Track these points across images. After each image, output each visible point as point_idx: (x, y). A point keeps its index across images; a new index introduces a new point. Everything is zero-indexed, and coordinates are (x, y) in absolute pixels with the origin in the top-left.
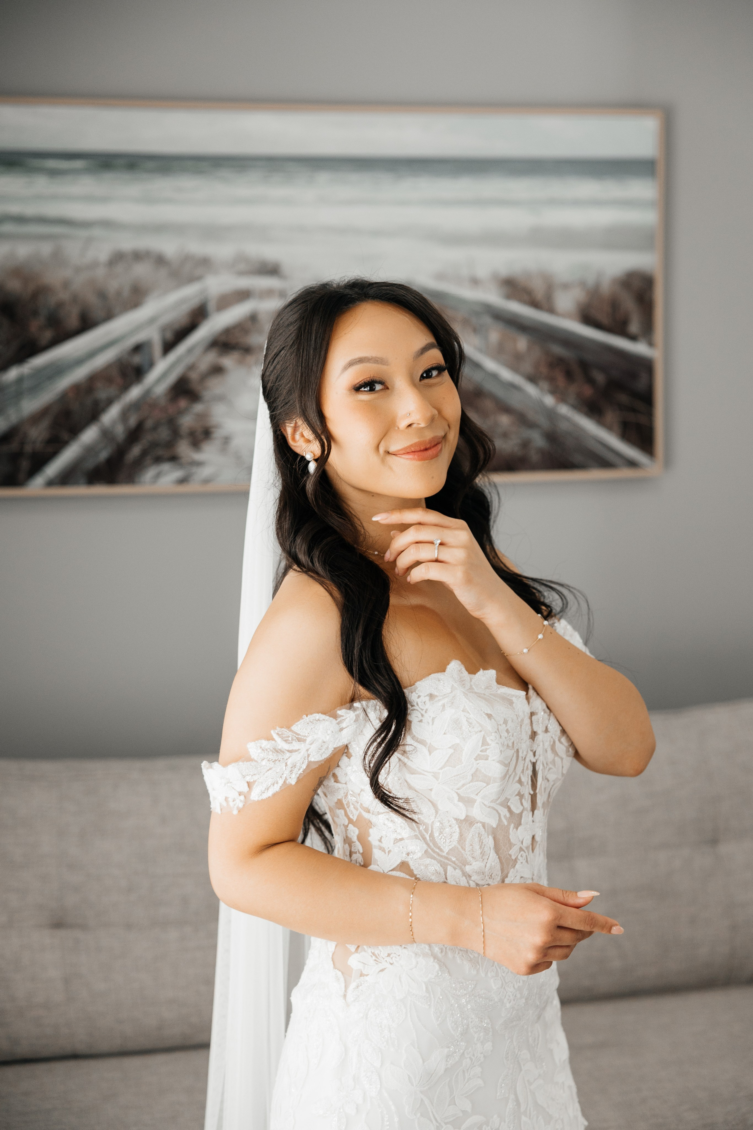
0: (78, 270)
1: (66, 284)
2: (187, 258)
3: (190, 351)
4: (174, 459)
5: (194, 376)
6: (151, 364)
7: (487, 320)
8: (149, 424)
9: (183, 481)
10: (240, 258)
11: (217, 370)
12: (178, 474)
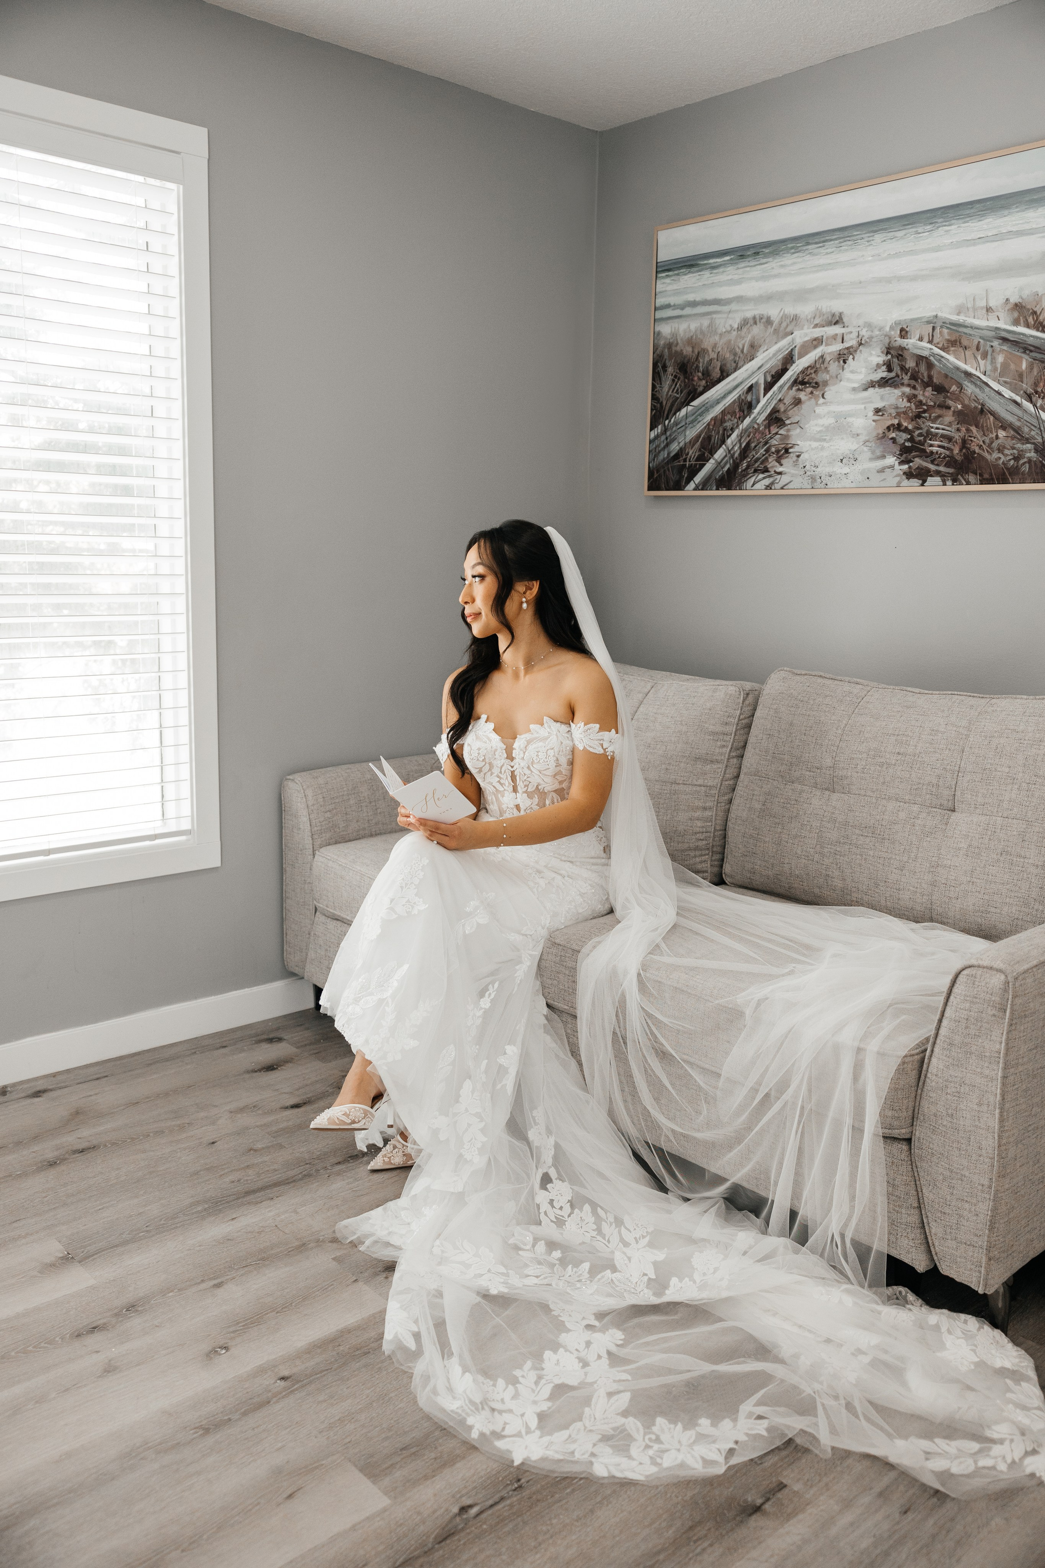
0: (721, 335)
1: (715, 346)
2: (785, 317)
3: (781, 387)
4: (766, 470)
5: (782, 408)
6: (758, 402)
7: (996, 343)
8: (753, 445)
9: (768, 487)
10: (819, 313)
11: (798, 402)
12: (767, 482)
